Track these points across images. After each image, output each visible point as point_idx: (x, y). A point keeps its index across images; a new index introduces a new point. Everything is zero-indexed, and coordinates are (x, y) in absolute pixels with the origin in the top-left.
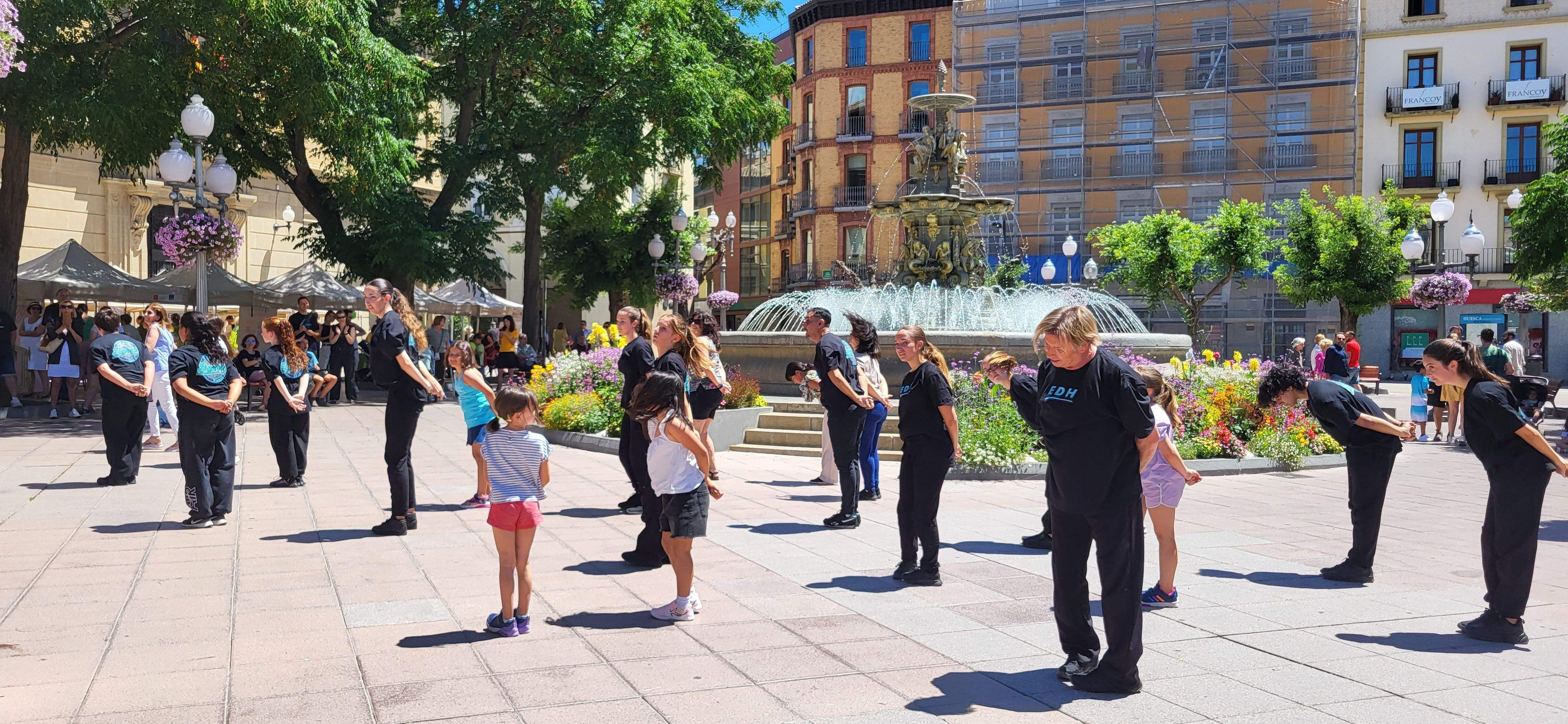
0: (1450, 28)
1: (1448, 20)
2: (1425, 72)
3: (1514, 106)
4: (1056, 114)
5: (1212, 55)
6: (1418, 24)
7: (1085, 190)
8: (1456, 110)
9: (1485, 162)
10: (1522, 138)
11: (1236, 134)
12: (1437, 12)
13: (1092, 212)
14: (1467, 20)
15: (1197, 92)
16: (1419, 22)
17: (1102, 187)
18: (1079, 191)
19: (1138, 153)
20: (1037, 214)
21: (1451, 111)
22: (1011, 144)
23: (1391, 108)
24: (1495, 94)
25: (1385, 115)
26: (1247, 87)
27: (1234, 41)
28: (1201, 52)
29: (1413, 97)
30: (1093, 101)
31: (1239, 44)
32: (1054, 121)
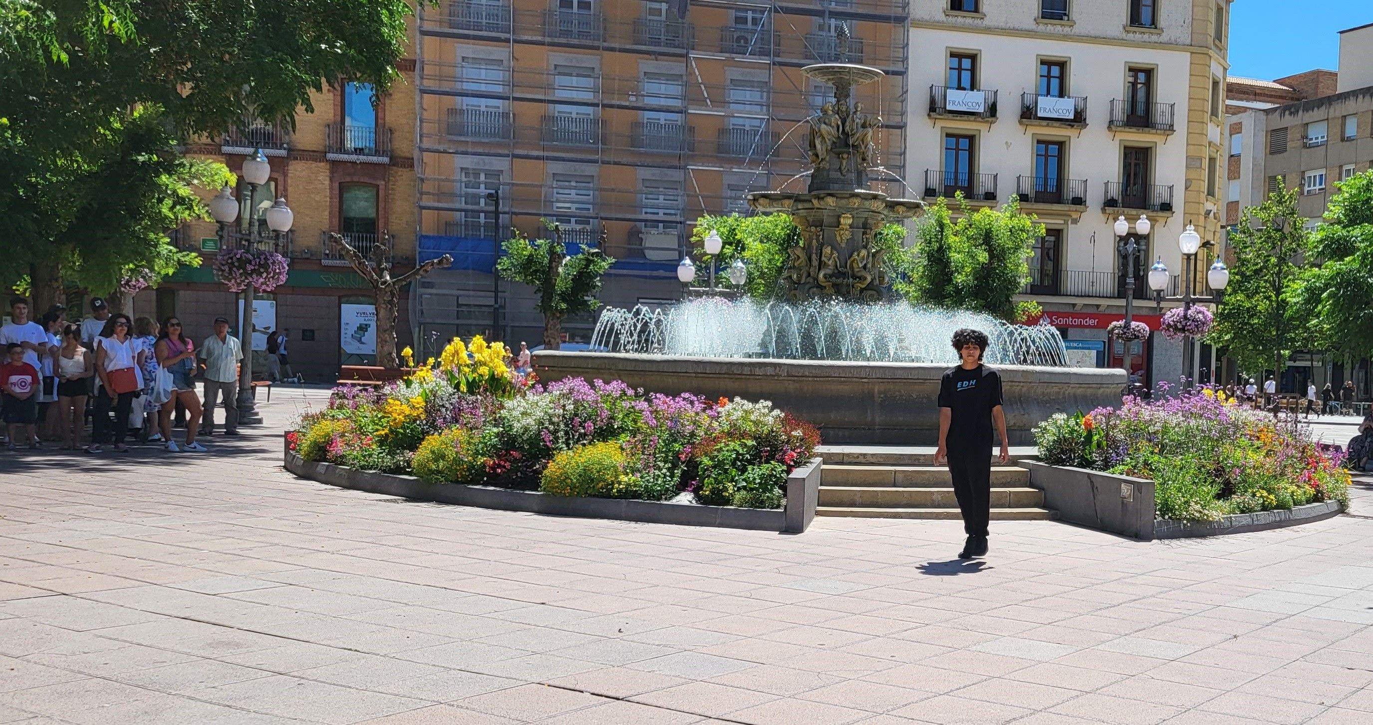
0: (988, 30)
1: (987, 22)
2: (963, 72)
3: (1044, 123)
4: (560, 57)
5: (750, 15)
6: (960, 19)
7: (603, 163)
8: (993, 119)
9: (1018, 178)
10: (1046, 156)
11: (782, 115)
12: (976, 10)
13: (613, 190)
14: (1002, 25)
15: (738, 58)
16: (961, 19)
17: (625, 160)
18: (596, 162)
19: (662, 122)
20: (541, 186)
21: (990, 119)
22: (499, 89)
23: (935, 108)
24: (1028, 108)
25: (929, 115)
26: (788, 60)
27: (780, 4)
28: (738, 9)
29: (957, 100)
30: (613, 50)
31: (787, 8)
32: (556, 66)
